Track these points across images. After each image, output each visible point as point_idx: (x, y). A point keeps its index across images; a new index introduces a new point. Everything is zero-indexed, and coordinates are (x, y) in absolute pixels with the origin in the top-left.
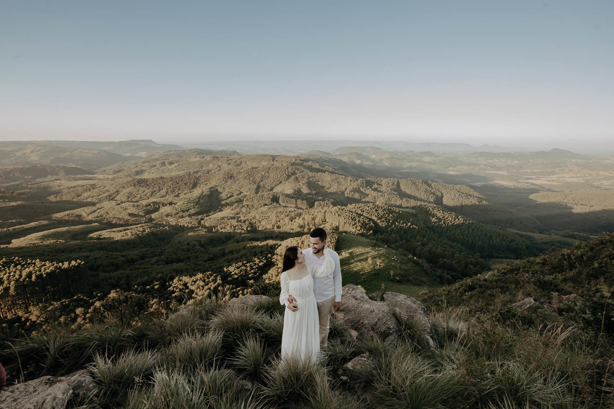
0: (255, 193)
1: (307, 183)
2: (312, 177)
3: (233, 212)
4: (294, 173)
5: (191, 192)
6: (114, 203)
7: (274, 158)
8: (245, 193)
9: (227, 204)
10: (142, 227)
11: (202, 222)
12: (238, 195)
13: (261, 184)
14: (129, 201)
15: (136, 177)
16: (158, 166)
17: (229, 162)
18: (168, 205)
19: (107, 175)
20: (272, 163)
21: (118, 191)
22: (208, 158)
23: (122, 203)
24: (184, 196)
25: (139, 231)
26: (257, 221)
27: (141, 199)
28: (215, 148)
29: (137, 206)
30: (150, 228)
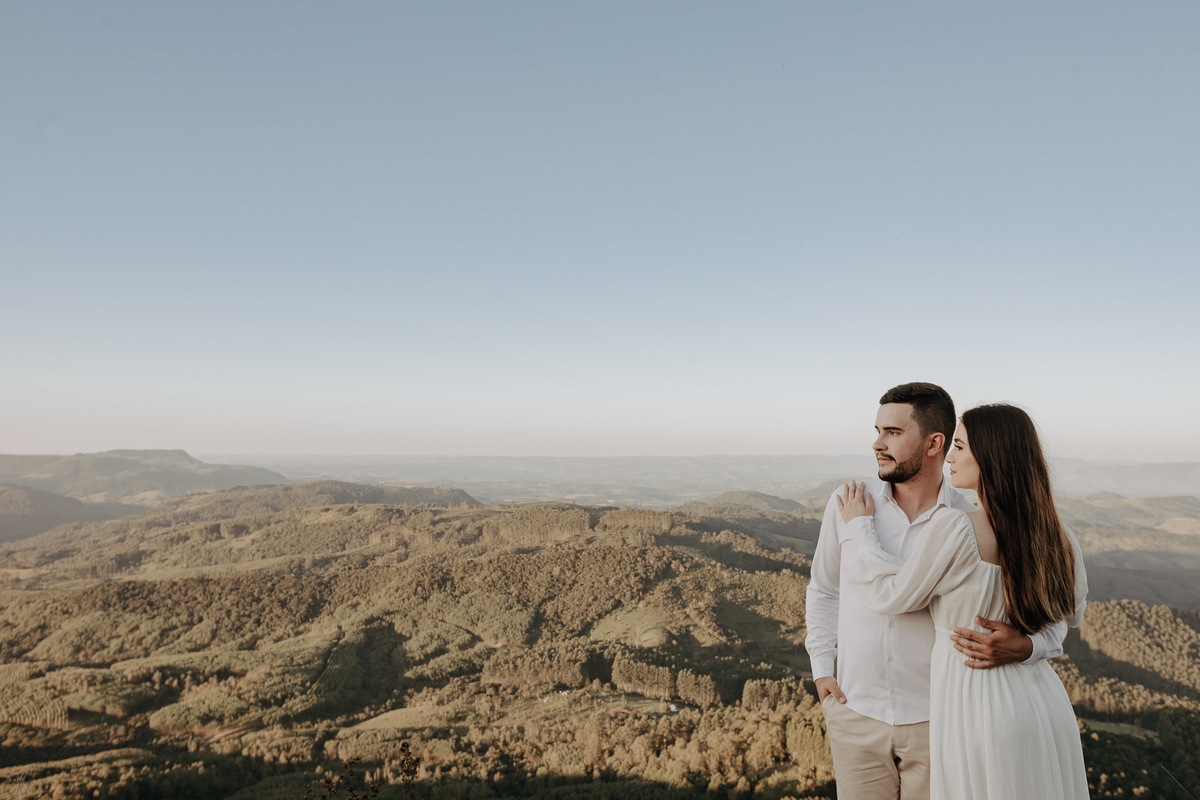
0: (525, 643)
1: (714, 610)
2: (733, 586)
3: (442, 710)
4: (666, 573)
5: (298, 634)
6: (21, 668)
7: (594, 516)
8: (490, 643)
9: (421, 682)
10: (109, 761)
11: (329, 745)
12: (463, 647)
13: (549, 609)
14: (77, 664)
15: (116, 577)
16: (196, 538)
17: (440, 527)
18: (213, 680)
19: (18, 567)
20: (589, 534)
21: (43, 627)
22: (368, 513)
23: (51, 668)
24: (274, 647)
25: (95, 778)
26: (527, 748)
27: (118, 656)
28: (392, 480)
29: (105, 680)
30: (138, 766)
